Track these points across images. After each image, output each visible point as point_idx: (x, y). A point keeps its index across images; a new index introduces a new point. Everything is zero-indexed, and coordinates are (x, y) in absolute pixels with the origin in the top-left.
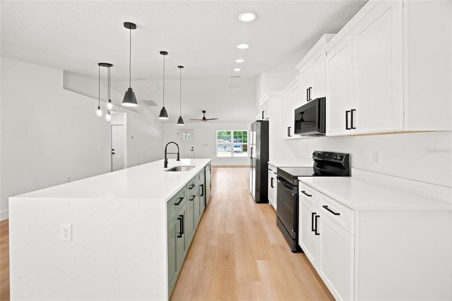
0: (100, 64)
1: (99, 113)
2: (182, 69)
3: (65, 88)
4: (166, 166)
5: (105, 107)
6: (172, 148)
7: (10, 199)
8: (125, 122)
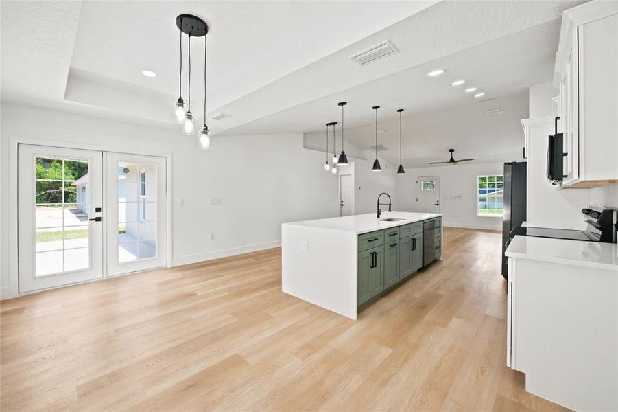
0: (327, 125)
1: (327, 167)
2: (402, 112)
3: (305, 147)
4: (378, 217)
5: (332, 161)
6: (384, 199)
7: (283, 225)
8: (352, 172)
